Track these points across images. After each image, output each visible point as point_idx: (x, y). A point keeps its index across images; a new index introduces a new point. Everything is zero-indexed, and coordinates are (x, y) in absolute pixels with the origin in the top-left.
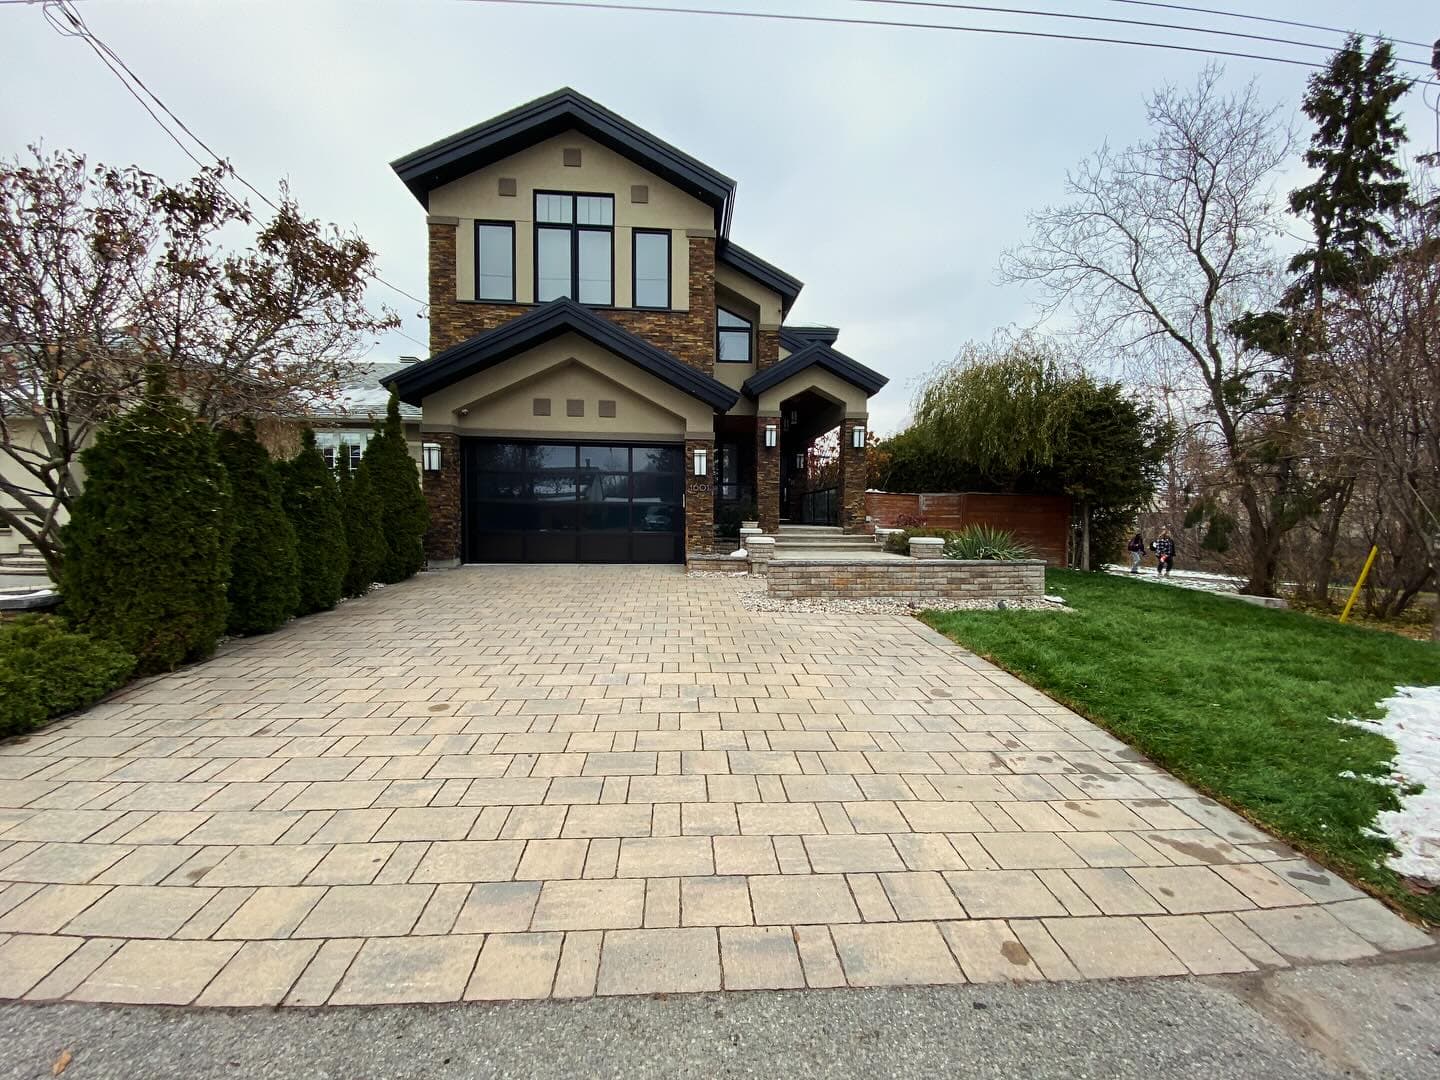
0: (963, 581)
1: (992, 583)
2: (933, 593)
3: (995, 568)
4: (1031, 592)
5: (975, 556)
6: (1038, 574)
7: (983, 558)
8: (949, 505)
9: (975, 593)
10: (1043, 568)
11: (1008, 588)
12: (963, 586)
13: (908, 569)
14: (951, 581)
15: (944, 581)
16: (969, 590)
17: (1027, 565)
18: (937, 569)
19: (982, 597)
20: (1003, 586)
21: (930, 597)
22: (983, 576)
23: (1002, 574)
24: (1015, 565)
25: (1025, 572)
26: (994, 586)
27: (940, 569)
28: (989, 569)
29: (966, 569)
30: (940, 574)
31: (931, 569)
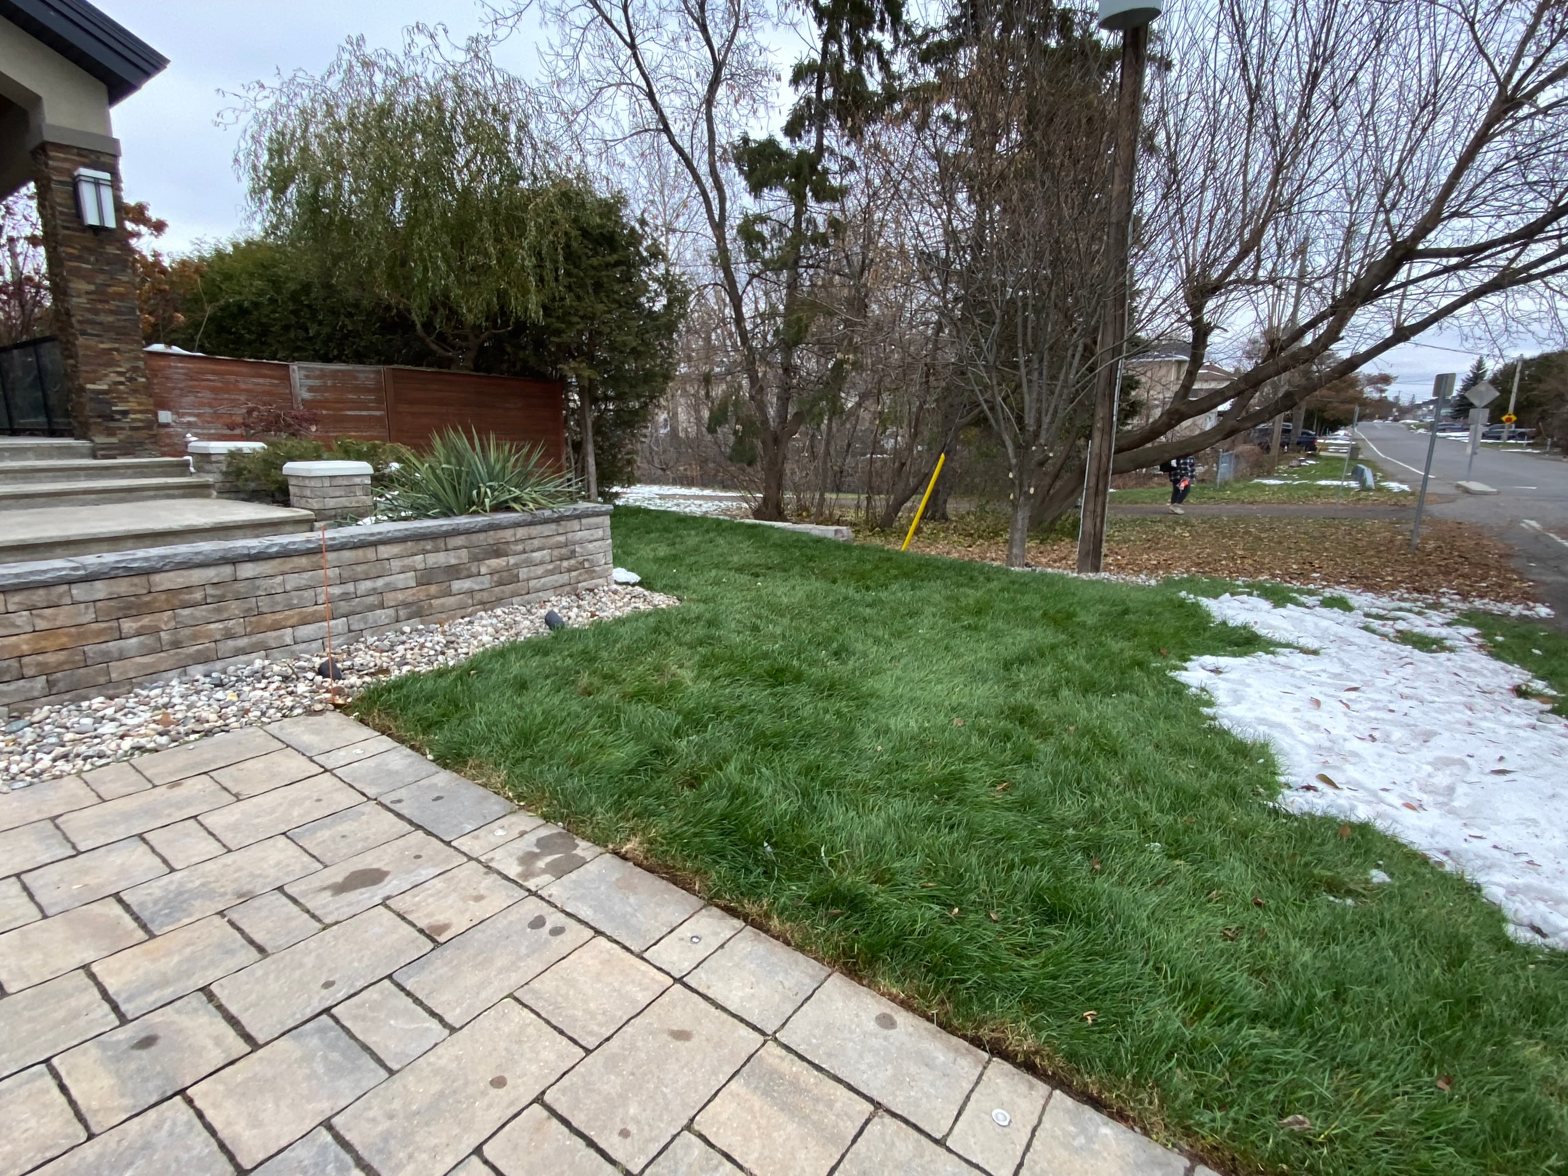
0: (454, 572)
1: (517, 566)
2: (383, 615)
3: (521, 532)
4: (591, 573)
5: (469, 506)
6: (600, 533)
7: (496, 509)
8: (357, 389)
9: (485, 596)
10: (607, 520)
11: (552, 573)
12: (456, 585)
13: (304, 561)
14: (426, 578)
15: (409, 579)
16: (471, 592)
17: (579, 517)
18: (384, 551)
19: (499, 601)
20: (540, 570)
21: (377, 629)
22: (498, 554)
23: (536, 543)
24: (558, 520)
25: (578, 532)
26: (523, 573)
27: (395, 549)
28: (508, 534)
29: (459, 541)
30: (396, 564)
31: (370, 554)
